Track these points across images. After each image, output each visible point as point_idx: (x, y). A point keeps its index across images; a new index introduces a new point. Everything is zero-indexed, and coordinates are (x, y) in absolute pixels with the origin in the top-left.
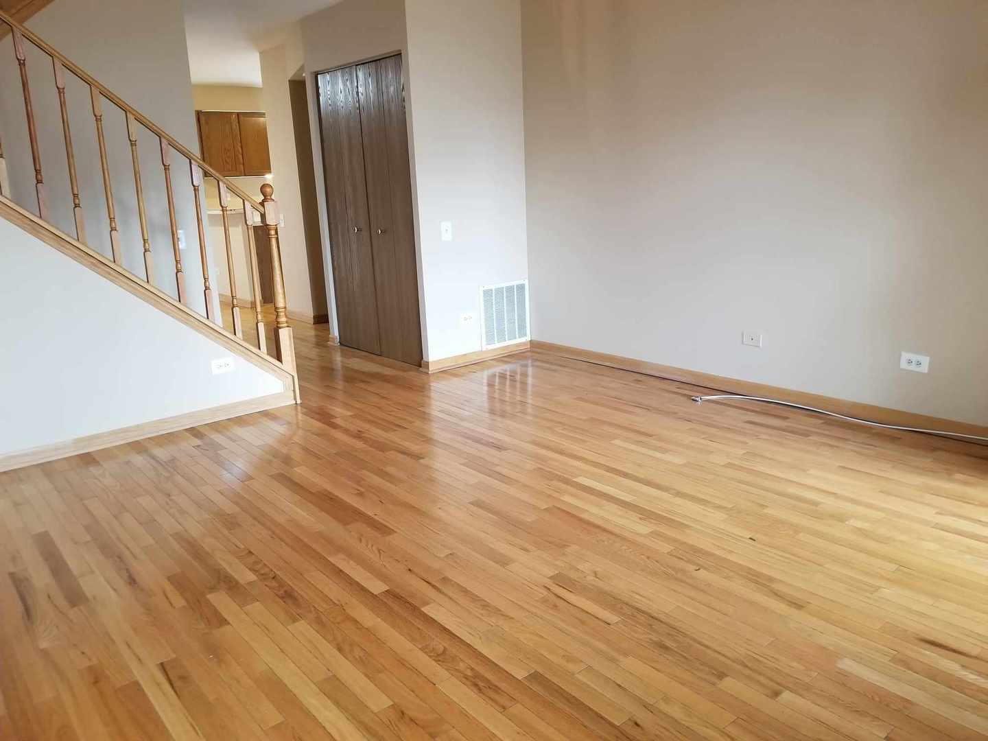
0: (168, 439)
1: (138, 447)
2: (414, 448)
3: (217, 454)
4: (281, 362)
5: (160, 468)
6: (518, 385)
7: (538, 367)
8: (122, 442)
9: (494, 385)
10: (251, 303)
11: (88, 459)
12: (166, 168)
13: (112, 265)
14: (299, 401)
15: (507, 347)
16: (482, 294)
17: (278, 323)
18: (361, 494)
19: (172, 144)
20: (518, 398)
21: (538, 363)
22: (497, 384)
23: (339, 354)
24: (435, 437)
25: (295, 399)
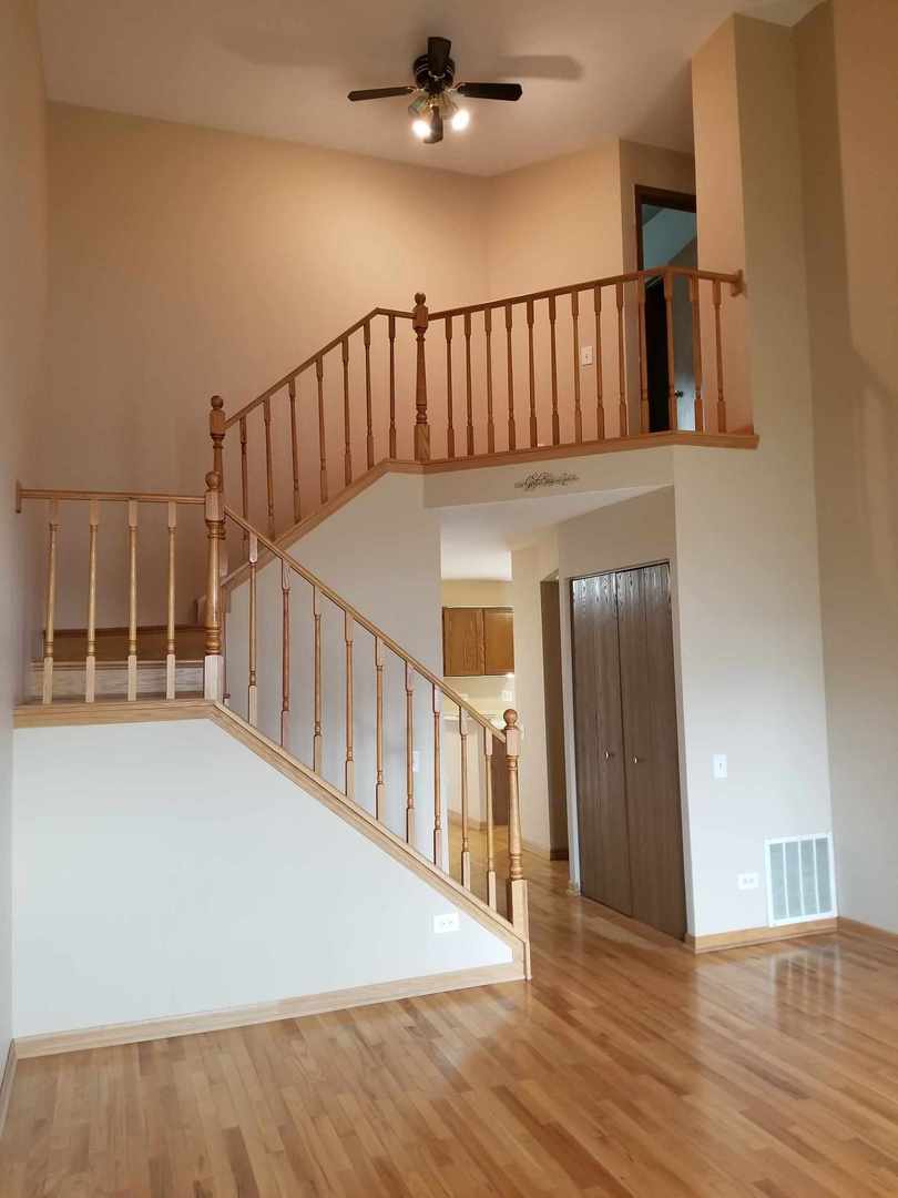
0: (378, 1010)
1: (344, 1017)
2: (677, 1074)
3: (430, 1043)
4: (512, 923)
5: (365, 1052)
6: (821, 987)
7: (850, 961)
8: (330, 1009)
9: (785, 984)
10: (481, 824)
11: (290, 1026)
12: (409, 693)
13: (343, 799)
14: (529, 978)
15: (804, 924)
16: (768, 849)
17: (511, 873)
18: (603, 1140)
19: (418, 668)
20: (821, 1011)
21: (850, 955)
22: (789, 982)
23: (579, 908)
24: (703, 1060)
25: (525, 973)
